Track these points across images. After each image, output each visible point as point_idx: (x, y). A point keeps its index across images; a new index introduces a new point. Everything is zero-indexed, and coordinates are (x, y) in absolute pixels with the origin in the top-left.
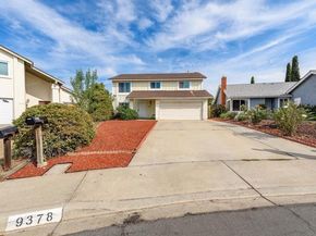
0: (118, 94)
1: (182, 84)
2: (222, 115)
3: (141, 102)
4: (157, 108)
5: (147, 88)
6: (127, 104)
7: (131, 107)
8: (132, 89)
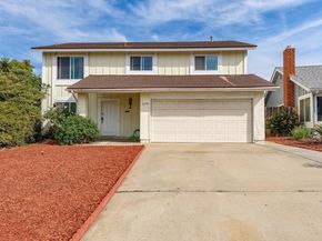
0: (55, 82)
1: (200, 62)
2: (296, 131)
3: (108, 100)
4: (144, 115)
5: (123, 69)
6: (74, 106)
7: (82, 112)
8: (88, 71)
